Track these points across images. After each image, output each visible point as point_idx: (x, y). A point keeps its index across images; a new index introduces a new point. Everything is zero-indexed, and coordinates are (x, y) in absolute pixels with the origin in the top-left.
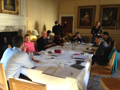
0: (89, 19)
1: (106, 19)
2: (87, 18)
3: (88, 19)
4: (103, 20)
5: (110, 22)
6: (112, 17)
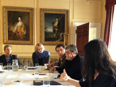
0: (24, 29)
1: (50, 30)
2: (21, 26)
3: (22, 29)
4: (45, 32)
5: (56, 35)
6: (57, 28)
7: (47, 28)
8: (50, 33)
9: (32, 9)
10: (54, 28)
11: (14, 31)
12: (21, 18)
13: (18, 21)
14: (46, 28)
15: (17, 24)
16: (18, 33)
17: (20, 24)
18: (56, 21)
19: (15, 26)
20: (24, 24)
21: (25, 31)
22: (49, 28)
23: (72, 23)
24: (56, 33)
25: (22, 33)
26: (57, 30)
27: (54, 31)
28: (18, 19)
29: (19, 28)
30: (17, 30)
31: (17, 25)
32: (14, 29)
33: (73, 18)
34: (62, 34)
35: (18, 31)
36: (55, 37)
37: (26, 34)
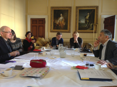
0: (64, 22)
1: (83, 21)
2: (62, 20)
4: (79, 23)
5: (87, 25)
6: (89, 20)
7: (80, 20)
8: (83, 24)
9: (70, 8)
10: (86, 20)
11: (57, 23)
12: (62, 14)
16: (60, 24)
17: (61, 18)
18: (88, 15)
19: (58, 20)
20: (64, 18)
21: (65, 23)
22: (82, 20)
24: (87, 24)
26: (88, 21)
27: (86, 22)
28: (60, 15)
29: (61, 21)
31: (59, 19)
32: (57, 22)
34: (92, 24)
35: (60, 23)
36: (86, 27)
37: (65, 25)
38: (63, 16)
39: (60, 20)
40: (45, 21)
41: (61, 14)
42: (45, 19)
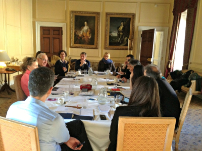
0: (90, 34)
3: (88, 33)
4: (110, 36)
5: (121, 39)
6: (122, 32)
7: (112, 32)
8: (114, 37)
9: (98, 14)
11: (80, 35)
13: (84, 26)
14: (110, 32)
15: (83, 28)
16: (84, 37)
17: (86, 28)
18: (121, 25)
20: (90, 28)
22: (114, 33)
23: (138, 27)
24: (121, 37)
25: (87, 37)
26: (121, 34)
27: (119, 35)
30: (83, 35)
32: (80, 34)
33: (139, 22)
34: (126, 38)
36: (119, 41)
38: (88, 25)
39: (84, 31)
40: (62, 31)
41: (86, 23)
42: (62, 28)
